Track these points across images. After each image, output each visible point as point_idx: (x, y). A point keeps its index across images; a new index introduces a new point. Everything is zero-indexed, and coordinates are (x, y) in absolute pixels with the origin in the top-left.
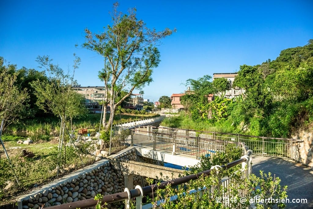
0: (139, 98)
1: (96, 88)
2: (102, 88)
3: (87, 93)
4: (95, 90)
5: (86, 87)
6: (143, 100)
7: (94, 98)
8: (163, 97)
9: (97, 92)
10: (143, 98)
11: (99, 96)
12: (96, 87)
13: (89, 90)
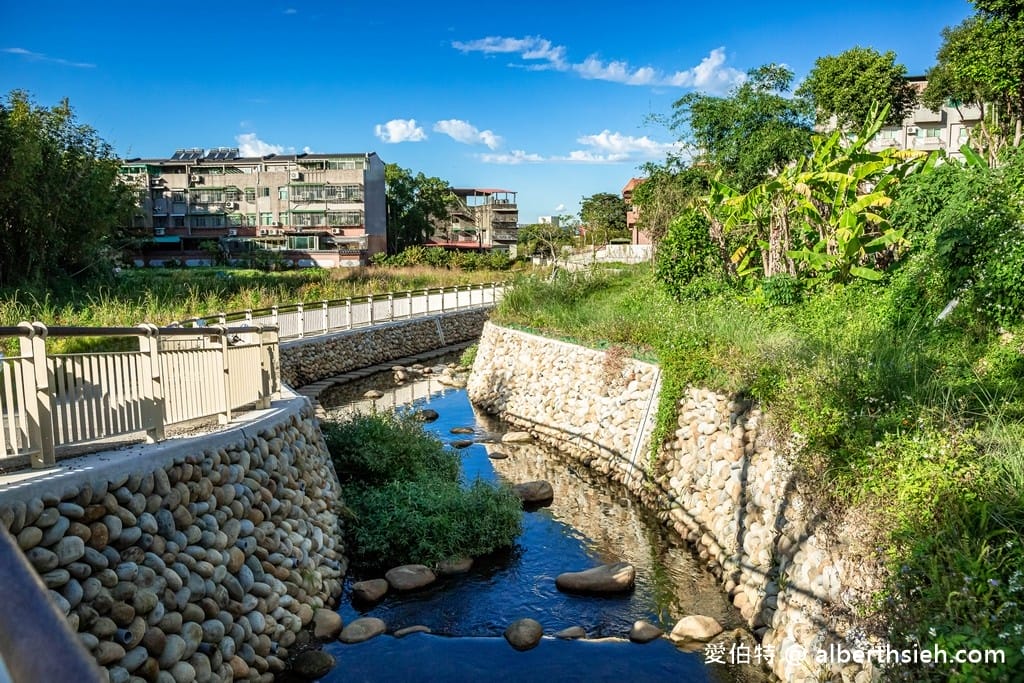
0: (501, 206)
1: (303, 160)
2: (324, 160)
3: (264, 184)
4: (295, 170)
5: (259, 160)
6: (516, 212)
7: (293, 206)
8: (596, 198)
9: (301, 177)
10: (515, 206)
11: (312, 195)
12: (299, 157)
13: (271, 169)
